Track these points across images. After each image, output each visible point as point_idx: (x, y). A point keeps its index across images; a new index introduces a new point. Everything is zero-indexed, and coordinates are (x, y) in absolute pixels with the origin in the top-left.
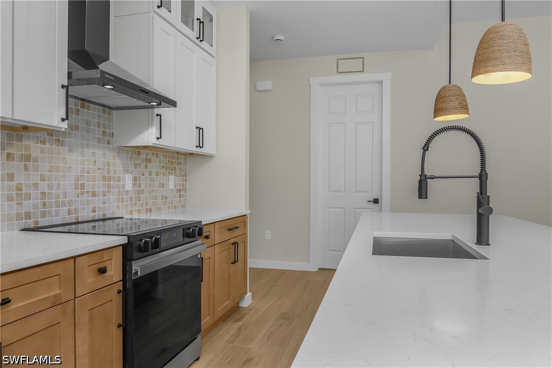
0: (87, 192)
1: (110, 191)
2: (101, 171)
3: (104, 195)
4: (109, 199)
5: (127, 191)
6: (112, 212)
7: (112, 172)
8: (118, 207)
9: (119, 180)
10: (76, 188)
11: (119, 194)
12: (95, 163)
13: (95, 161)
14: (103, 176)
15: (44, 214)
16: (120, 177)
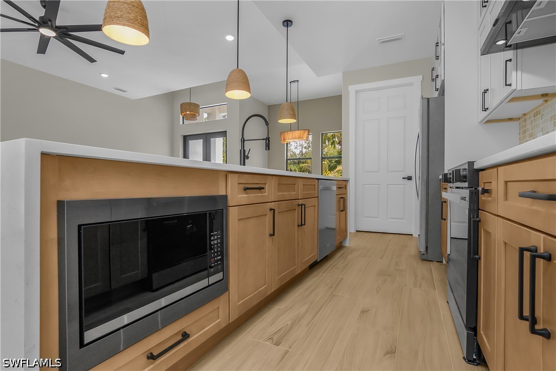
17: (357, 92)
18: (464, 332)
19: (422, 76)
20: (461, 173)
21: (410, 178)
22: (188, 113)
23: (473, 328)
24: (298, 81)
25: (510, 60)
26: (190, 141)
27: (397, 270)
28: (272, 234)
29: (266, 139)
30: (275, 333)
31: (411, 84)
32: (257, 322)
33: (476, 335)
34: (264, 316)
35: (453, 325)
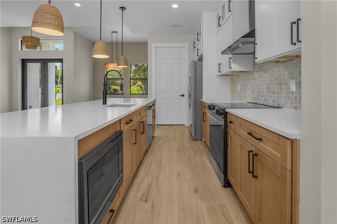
0: (271, 91)
1: (281, 91)
2: (276, 80)
3: (278, 94)
4: (281, 96)
5: (292, 92)
6: (283, 105)
7: (282, 80)
8: (286, 102)
9: (286, 85)
10: (267, 89)
11: (287, 94)
12: (274, 76)
13: (274, 75)
14: (278, 83)
15: (258, 99)
16: (287, 82)
17: (156, 47)
18: (223, 176)
19: (188, 44)
20: (221, 112)
21: (183, 96)
22: (29, 44)
23: (225, 174)
24: (117, 32)
25: (231, 58)
26: (28, 64)
27: (185, 148)
28: (135, 143)
29: (121, 85)
30: (142, 196)
31: (184, 47)
32: (130, 193)
33: (227, 176)
34: (131, 189)
35: (215, 172)
